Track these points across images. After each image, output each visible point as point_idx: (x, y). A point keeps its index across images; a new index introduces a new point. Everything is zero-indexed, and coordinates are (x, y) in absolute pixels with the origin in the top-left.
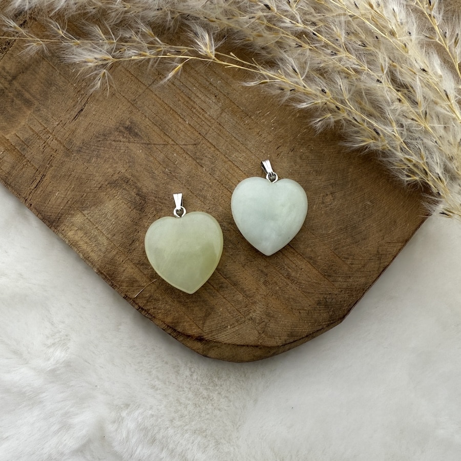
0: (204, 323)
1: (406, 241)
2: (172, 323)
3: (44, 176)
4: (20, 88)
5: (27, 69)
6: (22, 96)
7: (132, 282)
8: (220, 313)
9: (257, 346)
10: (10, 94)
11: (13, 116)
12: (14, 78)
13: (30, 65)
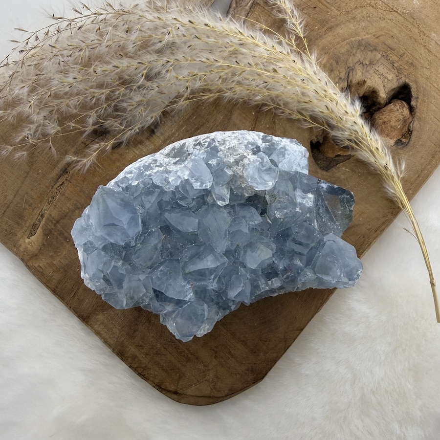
0: (178, 383)
1: (302, 330)
2: (159, 383)
3: (78, 288)
4: (62, 229)
5: (66, 216)
6: (63, 234)
7: (134, 357)
8: (187, 377)
9: (210, 397)
10: (55, 233)
11: (57, 248)
12: (58, 222)
13: (67, 213)
